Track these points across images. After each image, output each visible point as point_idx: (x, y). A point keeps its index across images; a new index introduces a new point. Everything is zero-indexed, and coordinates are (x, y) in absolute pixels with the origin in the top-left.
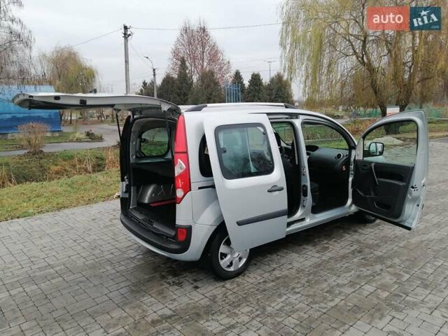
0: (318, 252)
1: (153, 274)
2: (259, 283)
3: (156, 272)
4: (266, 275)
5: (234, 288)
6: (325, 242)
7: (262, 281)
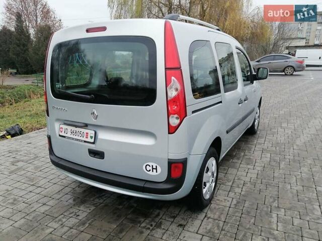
0: (248, 164)
1: (117, 220)
2: (236, 205)
3: (119, 216)
4: (232, 194)
5: (219, 217)
6: (243, 154)
7: (235, 202)
